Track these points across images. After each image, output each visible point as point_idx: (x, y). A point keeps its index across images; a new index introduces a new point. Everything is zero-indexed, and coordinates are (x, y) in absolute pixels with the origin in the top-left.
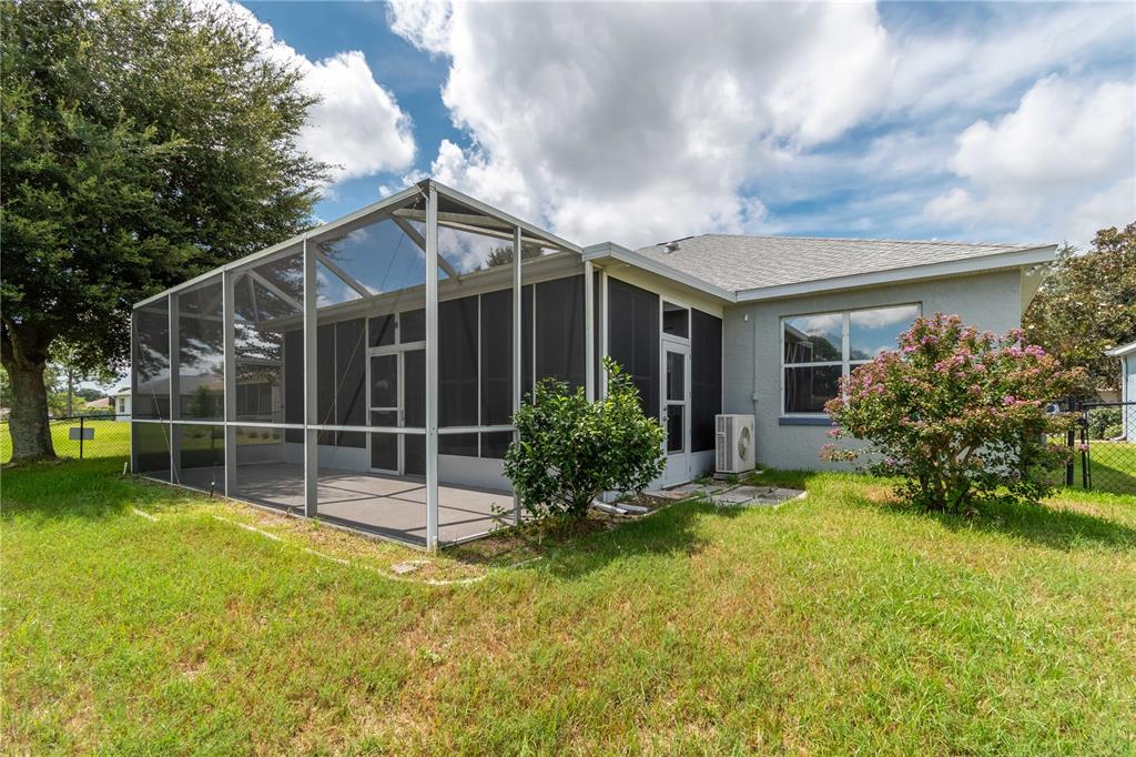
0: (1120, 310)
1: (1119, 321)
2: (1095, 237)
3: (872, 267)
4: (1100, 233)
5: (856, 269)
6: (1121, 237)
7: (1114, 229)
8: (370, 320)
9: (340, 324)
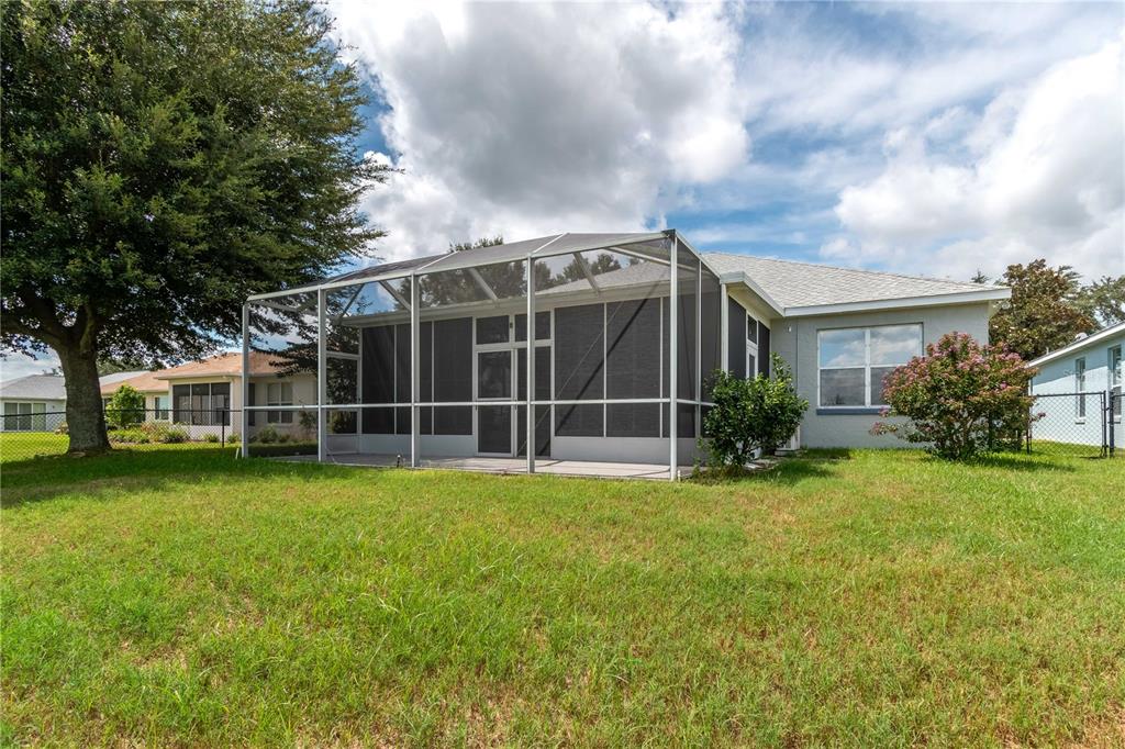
0: (1025, 333)
1: (1024, 342)
2: (1006, 271)
3: (888, 295)
4: (1010, 268)
5: (876, 296)
6: (1025, 273)
7: (1020, 265)
8: (478, 320)
9: (436, 322)
